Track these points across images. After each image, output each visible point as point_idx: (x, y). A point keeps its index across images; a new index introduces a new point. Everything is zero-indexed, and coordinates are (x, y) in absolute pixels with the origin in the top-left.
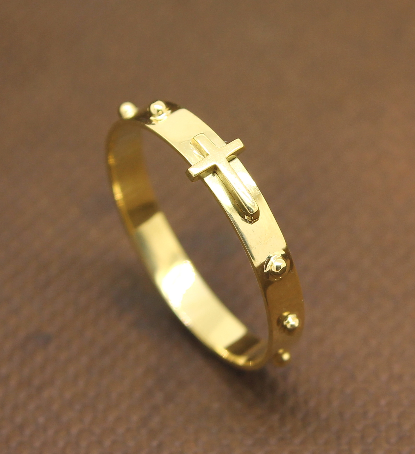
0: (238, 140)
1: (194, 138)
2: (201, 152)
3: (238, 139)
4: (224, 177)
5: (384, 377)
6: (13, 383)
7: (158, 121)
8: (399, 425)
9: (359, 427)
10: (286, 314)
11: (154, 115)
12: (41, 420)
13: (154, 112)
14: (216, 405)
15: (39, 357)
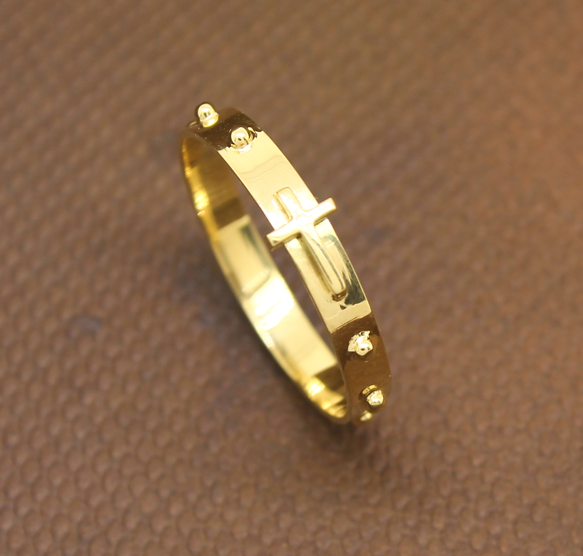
0: (330, 200)
1: (277, 193)
2: (285, 210)
5: (482, 427)
6: (53, 379)
7: (239, 152)
8: (492, 496)
9: (445, 491)
10: (372, 387)
11: (234, 146)
12: (81, 434)
13: (235, 141)
14: (284, 441)
15: (85, 349)
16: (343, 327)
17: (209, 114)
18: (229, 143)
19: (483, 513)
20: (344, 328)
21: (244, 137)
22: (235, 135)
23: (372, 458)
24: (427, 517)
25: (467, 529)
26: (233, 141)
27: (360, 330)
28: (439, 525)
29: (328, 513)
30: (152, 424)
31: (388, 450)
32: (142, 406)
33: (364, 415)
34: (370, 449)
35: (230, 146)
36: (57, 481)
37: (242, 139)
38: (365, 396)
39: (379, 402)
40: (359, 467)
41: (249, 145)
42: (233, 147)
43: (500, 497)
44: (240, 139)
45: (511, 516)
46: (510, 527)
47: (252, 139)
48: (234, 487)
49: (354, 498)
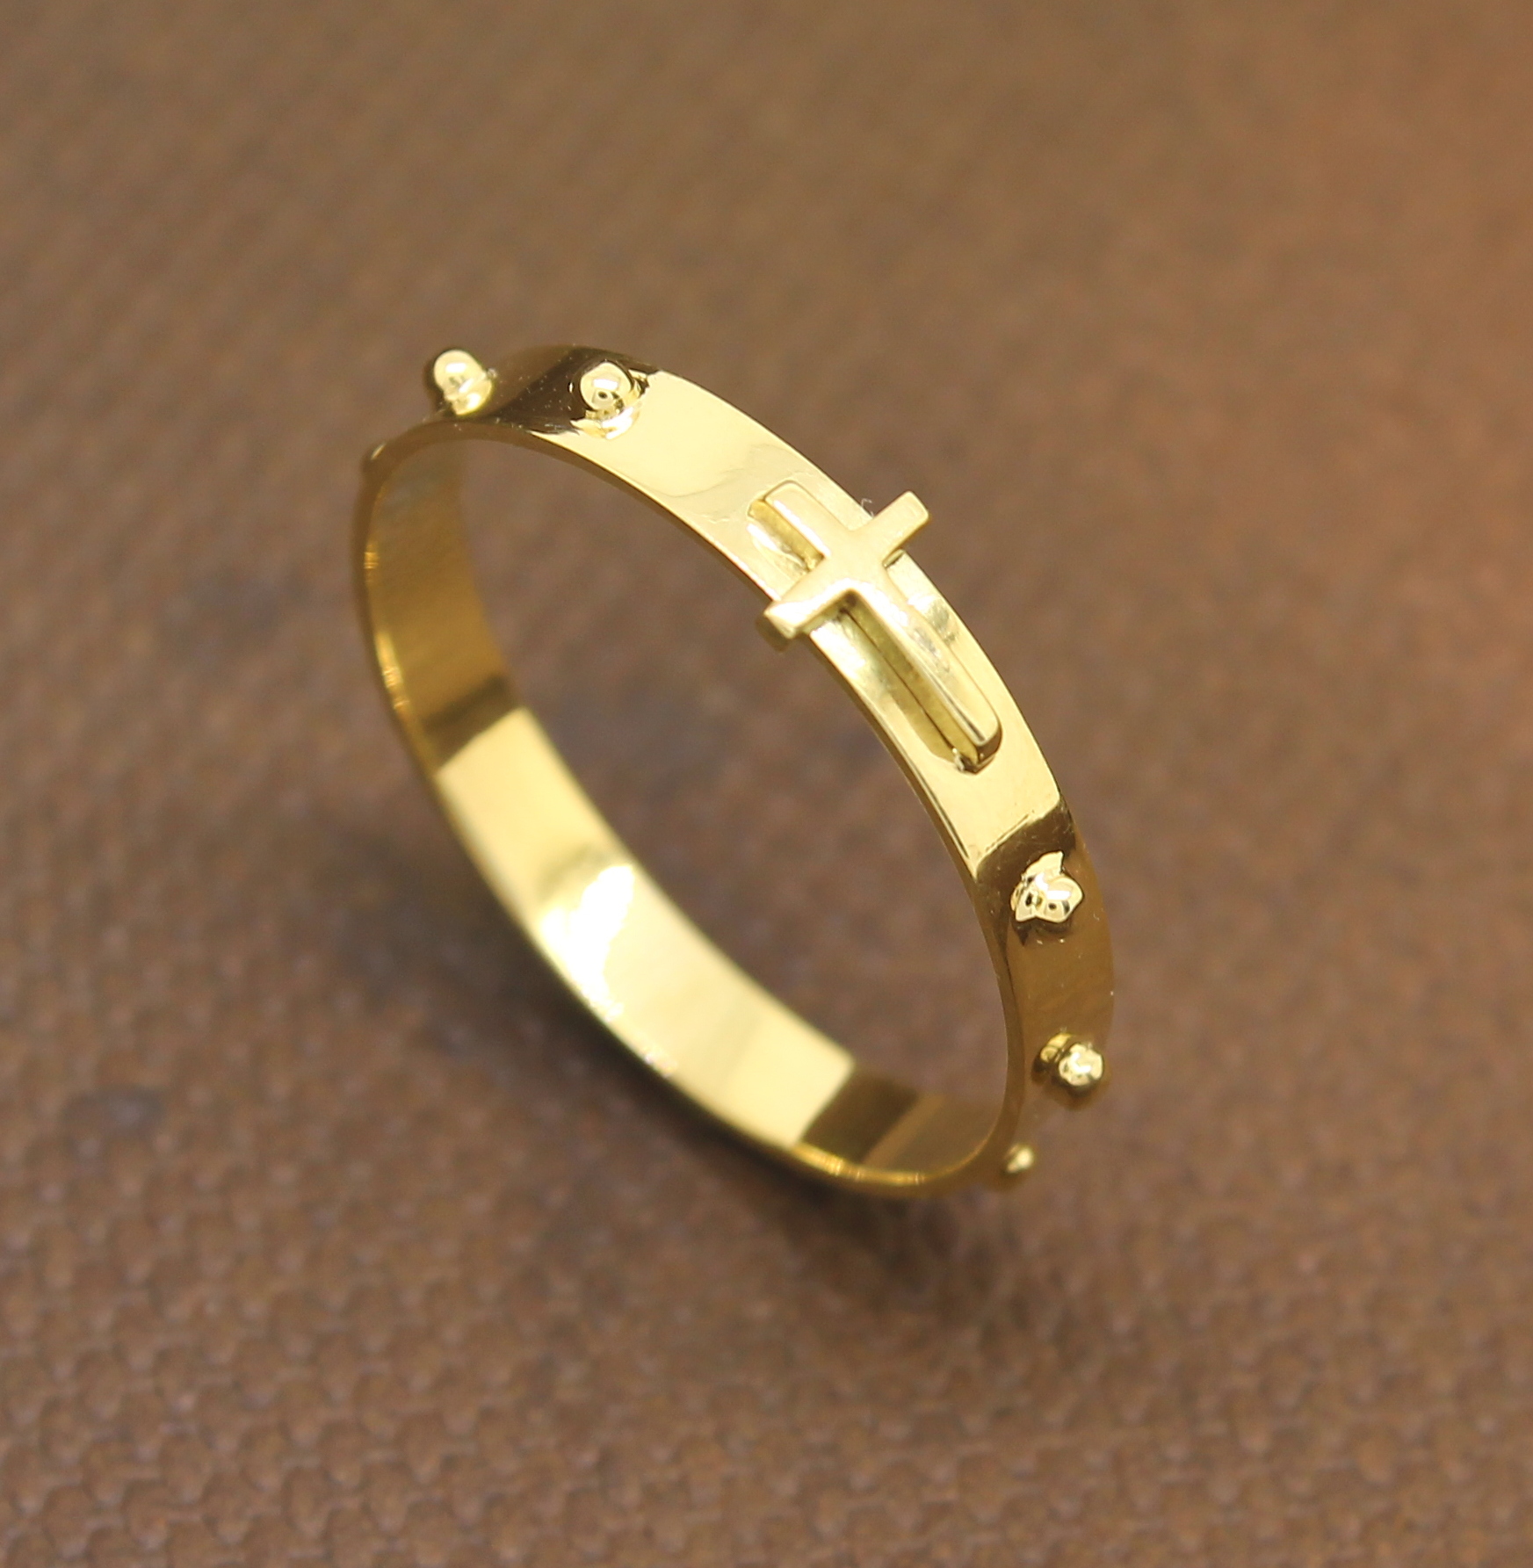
0: (909, 498)
1: (763, 500)
2: (793, 545)
3: (909, 496)
4: (880, 628)
6: (61, 1276)
7: (608, 430)
8: (1375, 1339)
9: (1246, 1354)
10: (1059, 1041)
11: (593, 414)
12: (185, 1403)
13: (593, 401)
16: (999, 847)
17: (464, 380)
18: (579, 409)
19: (1364, 1391)
20: (1003, 847)
21: (613, 390)
22: (592, 385)
23: (1021, 1311)
24: (1217, 1428)
25: (1333, 1438)
26: (589, 401)
27: (1040, 852)
28: (1257, 1441)
31: (1056, 1279)
32: (337, 1298)
33: (1012, 1158)
34: (1005, 1287)
35: (582, 417)
36: (155, 1537)
37: (610, 396)
38: (1053, 1066)
39: (1090, 1077)
40: (990, 1336)
41: (628, 411)
42: (590, 418)
43: (1400, 1341)
44: (603, 395)
45: (1442, 1380)
46: (1449, 1409)
47: (638, 393)
48: (661, 1454)
49: (1002, 1415)
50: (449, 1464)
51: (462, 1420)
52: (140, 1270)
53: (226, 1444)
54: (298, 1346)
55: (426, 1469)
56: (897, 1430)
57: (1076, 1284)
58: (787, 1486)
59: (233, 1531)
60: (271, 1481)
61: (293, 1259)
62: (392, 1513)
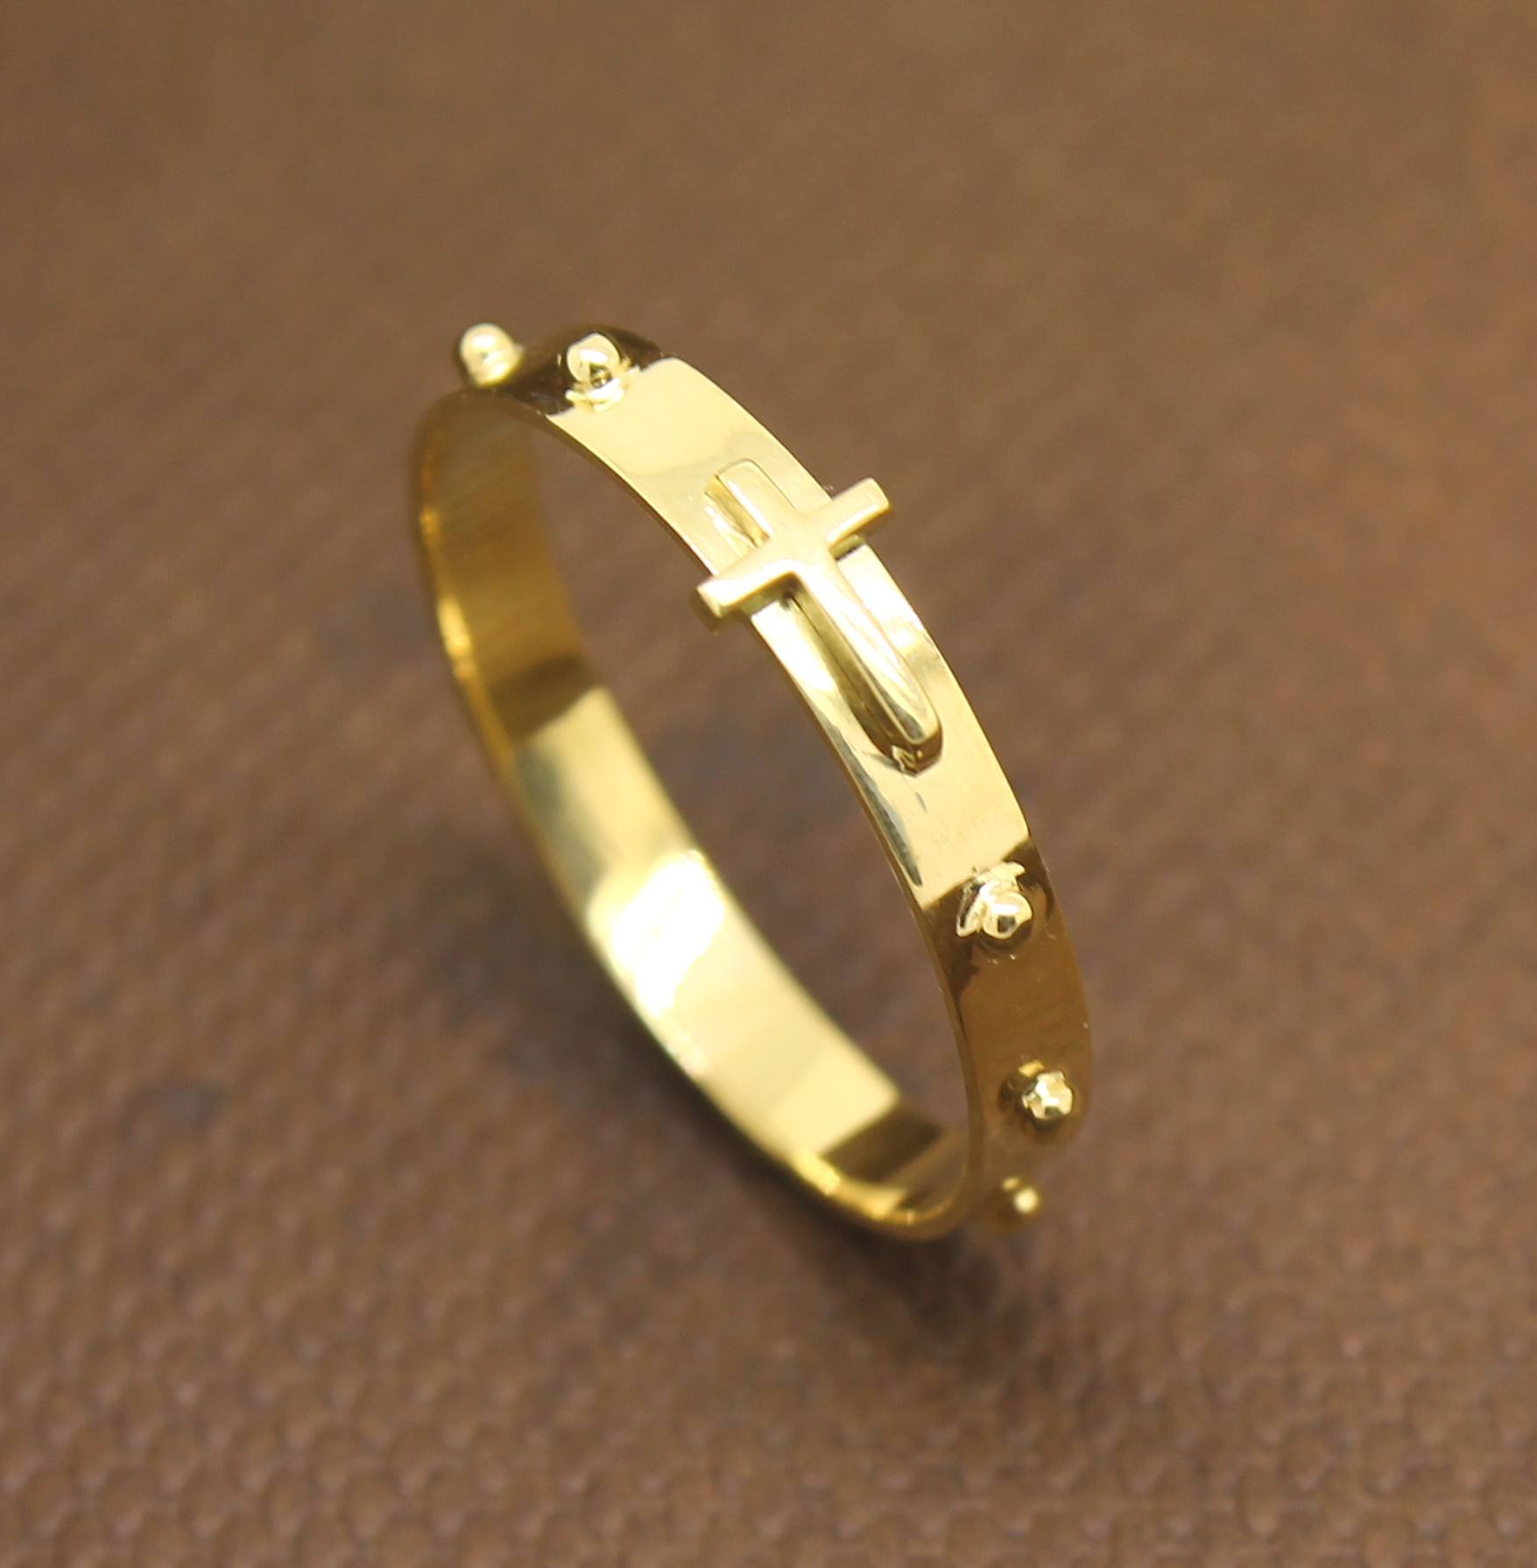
0: (870, 485)
1: (717, 476)
2: (741, 526)
3: (871, 482)
4: (822, 615)
5: (1357, 1255)
6: (90, 1260)
7: (592, 404)
8: (1408, 1429)
9: (1272, 1434)
12: (188, 1394)
14: (784, 1350)
15: (178, 1175)
19: (1387, 1482)
22: (578, 357)
23: (1047, 1371)
24: (1225, 1505)
25: (1344, 1525)
28: (1264, 1523)
29: (935, 1525)
30: (390, 1348)
31: (1091, 1342)
32: (358, 1302)
34: (1037, 1344)
36: (129, 1524)
43: (1434, 1433)
45: (1471, 1478)
46: (1471, 1505)
48: (652, 1484)
49: (1007, 1474)
50: (436, 1477)
51: (460, 1434)
52: (170, 1258)
53: (220, 1438)
54: (312, 1348)
55: (413, 1479)
56: (897, 1480)
57: (1111, 1348)
58: (773, 1528)
59: (208, 1525)
60: (256, 1479)
61: (324, 1263)
62: (370, 1522)
